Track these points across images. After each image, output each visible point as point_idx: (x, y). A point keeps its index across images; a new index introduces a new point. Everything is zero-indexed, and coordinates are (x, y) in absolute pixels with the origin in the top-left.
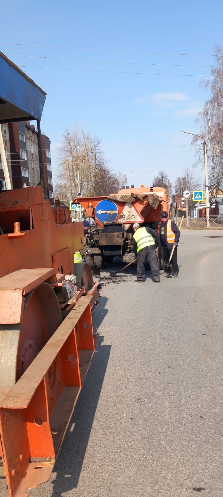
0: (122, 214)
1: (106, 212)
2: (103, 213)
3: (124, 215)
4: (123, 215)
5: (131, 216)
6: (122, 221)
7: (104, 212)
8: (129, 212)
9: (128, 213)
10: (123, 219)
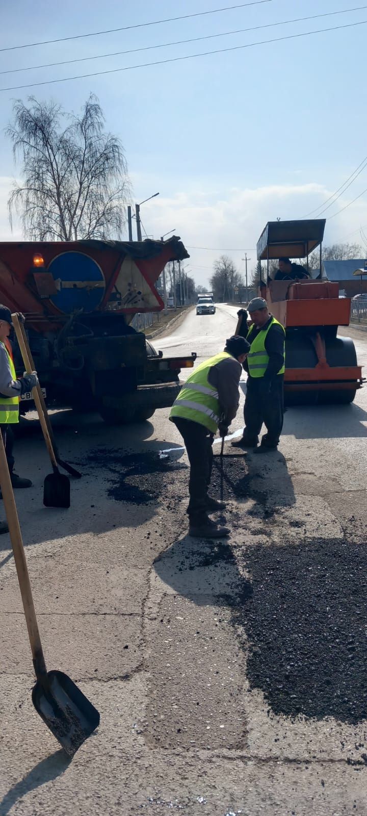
0: (114, 291)
1: (75, 285)
2: (67, 286)
3: (120, 294)
4: (118, 292)
5: (134, 295)
6: (116, 307)
7: (68, 284)
8: (130, 285)
9: (128, 288)
10: (116, 303)
